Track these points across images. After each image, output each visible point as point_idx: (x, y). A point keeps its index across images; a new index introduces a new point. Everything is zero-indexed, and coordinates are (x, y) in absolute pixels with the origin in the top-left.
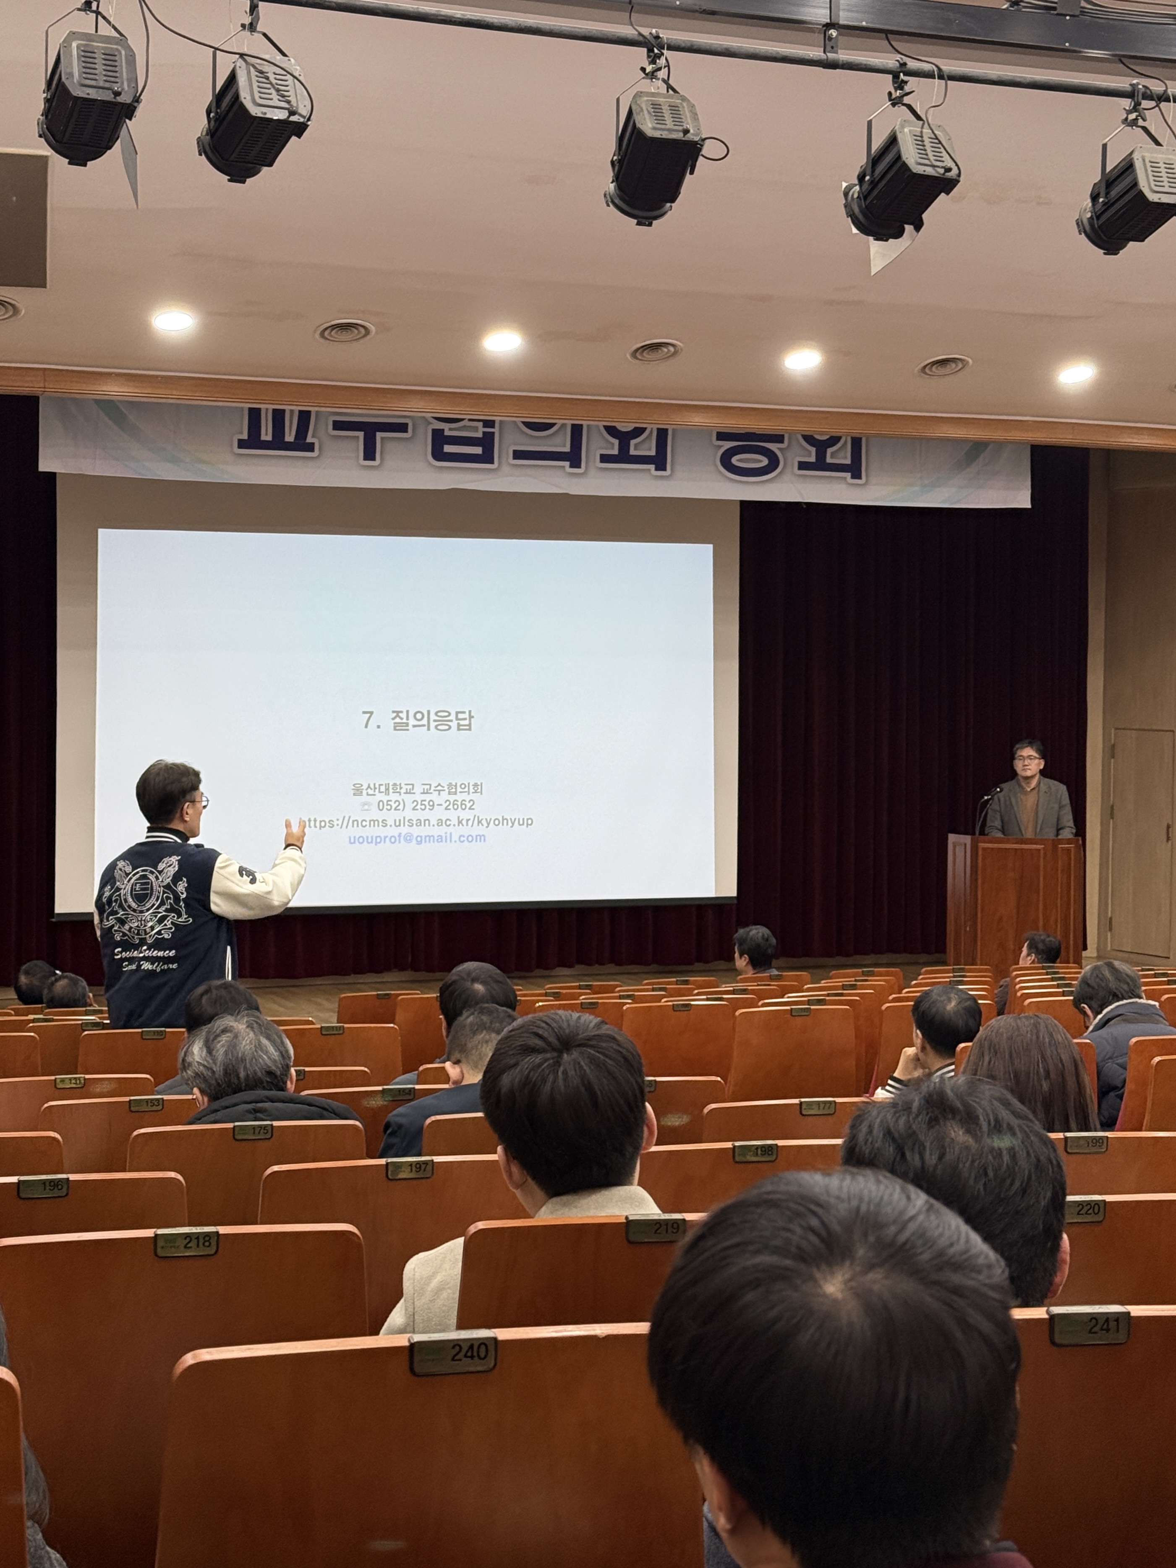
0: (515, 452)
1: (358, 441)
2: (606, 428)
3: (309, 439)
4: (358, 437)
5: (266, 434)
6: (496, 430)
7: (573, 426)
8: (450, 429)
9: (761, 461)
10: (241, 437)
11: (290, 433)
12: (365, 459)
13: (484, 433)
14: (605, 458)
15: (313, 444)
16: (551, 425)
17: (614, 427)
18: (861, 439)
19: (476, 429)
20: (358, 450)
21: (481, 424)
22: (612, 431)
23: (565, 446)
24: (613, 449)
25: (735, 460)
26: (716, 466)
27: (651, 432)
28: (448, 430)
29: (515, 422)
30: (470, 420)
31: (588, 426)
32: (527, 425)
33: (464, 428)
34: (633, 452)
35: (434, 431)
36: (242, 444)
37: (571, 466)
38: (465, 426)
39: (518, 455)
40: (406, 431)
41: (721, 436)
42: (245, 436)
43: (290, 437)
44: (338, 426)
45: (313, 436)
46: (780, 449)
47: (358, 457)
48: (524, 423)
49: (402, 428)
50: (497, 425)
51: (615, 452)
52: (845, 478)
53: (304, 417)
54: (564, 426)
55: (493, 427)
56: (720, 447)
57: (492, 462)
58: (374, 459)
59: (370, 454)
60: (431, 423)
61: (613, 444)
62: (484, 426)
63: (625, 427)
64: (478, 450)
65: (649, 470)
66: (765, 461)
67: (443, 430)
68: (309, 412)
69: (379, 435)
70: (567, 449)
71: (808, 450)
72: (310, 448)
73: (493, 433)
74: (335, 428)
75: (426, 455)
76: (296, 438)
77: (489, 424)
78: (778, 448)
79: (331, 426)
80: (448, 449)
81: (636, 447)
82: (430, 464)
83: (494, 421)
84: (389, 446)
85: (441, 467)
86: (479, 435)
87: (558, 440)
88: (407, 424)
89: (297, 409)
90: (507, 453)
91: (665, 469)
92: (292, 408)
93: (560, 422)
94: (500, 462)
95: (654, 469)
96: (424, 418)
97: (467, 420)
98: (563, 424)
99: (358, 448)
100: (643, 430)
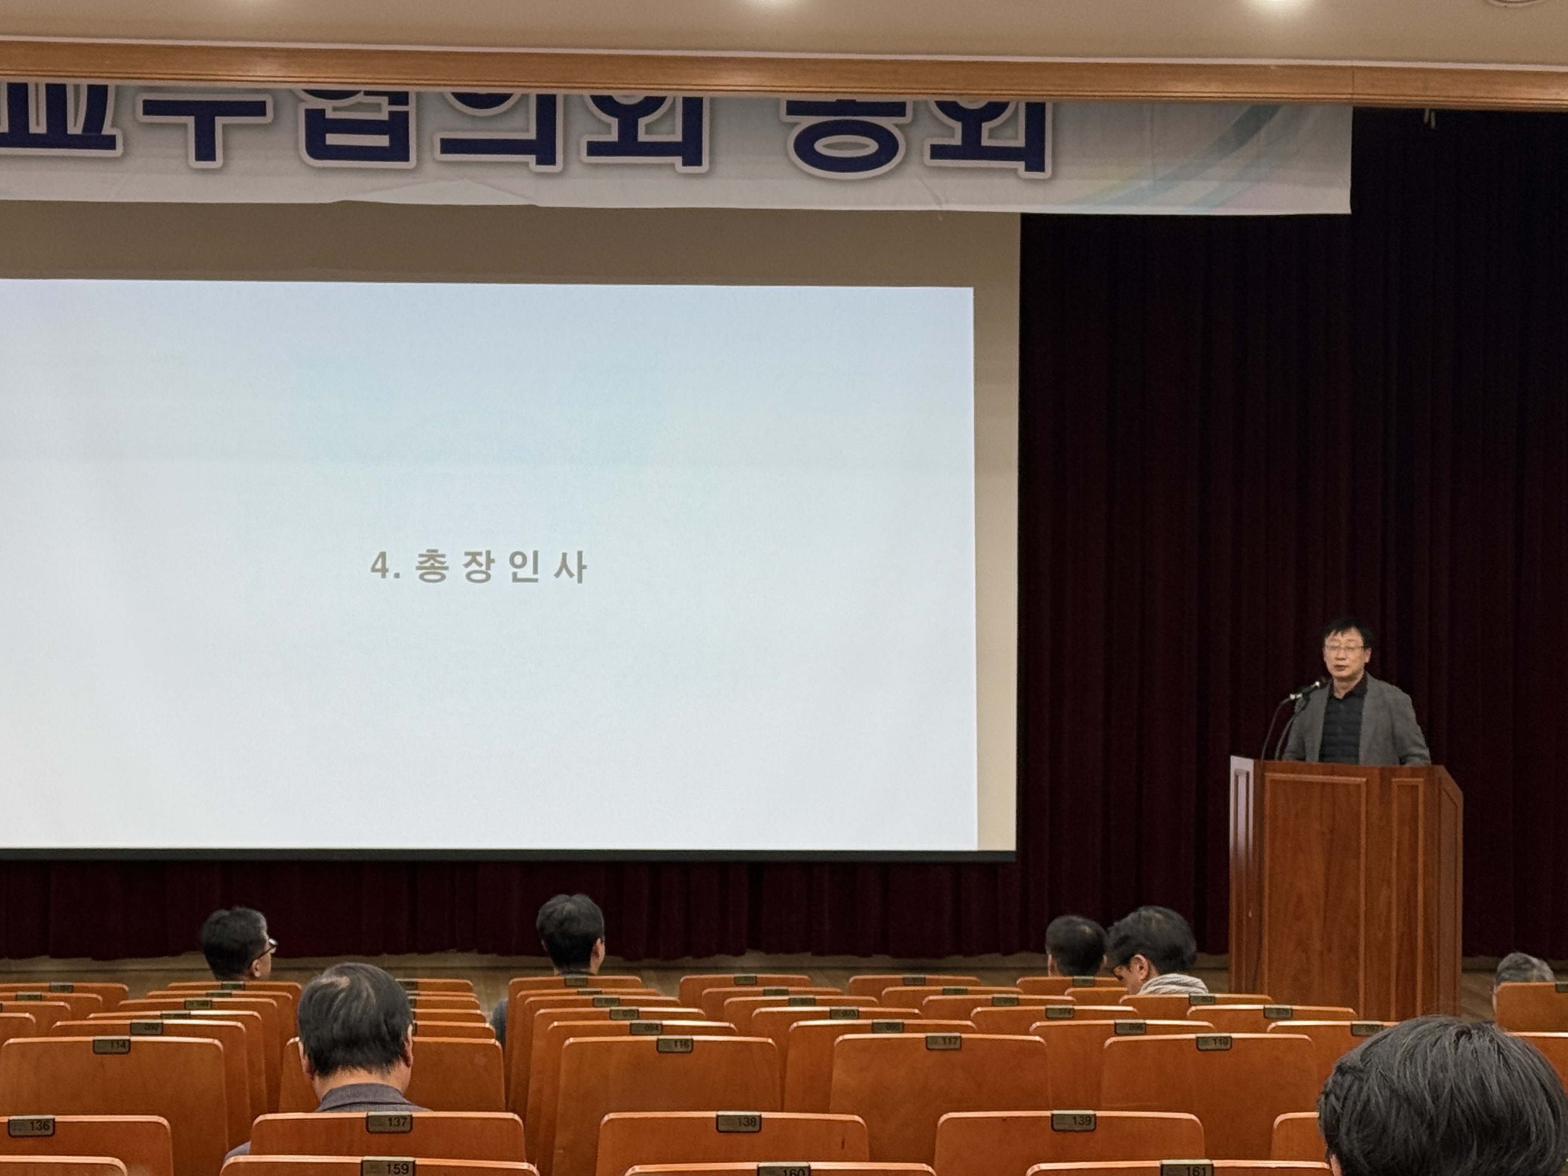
0: (443, 141)
1: (186, 131)
2: (595, 99)
3: (107, 130)
4: (185, 126)
5: (38, 124)
6: (411, 108)
7: (540, 97)
8: (335, 109)
9: (866, 146)
11: (76, 121)
12: (199, 158)
13: (391, 113)
14: (595, 149)
15: (114, 137)
16: (504, 98)
17: (610, 98)
18: (1043, 105)
19: (378, 107)
20: (186, 146)
21: (387, 98)
22: (605, 104)
23: (528, 130)
24: (610, 133)
25: (820, 146)
26: (787, 154)
27: (673, 107)
28: (332, 110)
29: (441, 95)
30: (367, 93)
31: (566, 97)
32: (459, 97)
33: (358, 106)
34: (642, 137)
35: (308, 111)
36: (2, 140)
37: (539, 162)
38: (359, 103)
39: (450, 146)
40: (263, 114)
41: (796, 108)
42: (6, 129)
43: (75, 127)
44: (151, 108)
45: (114, 125)
46: (898, 126)
47: (187, 156)
48: (455, 94)
49: (258, 109)
50: (412, 99)
51: (614, 137)
52: (1015, 171)
53: (97, 96)
54: (525, 97)
55: (407, 104)
56: (795, 124)
57: (406, 159)
58: (212, 157)
59: (205, 151)
60: (302, 101)
61: (609, 126)
62: (391, 103)
63: (628, 97)
64: (383, 141)
65: (673, 165)
66: (872, 146)
67: (323, 111)
68: (105, 88)
69: (220, 121)
70: (532, 135)
71: (948, 127)
72: (109, 143)
73: (406, 114)
74: (146, 112)
75: (297, 149)
76: (85, 129)
77: (399, 98)
78: (896, 125)
79: (140, 109)
80: (332, 139)
81: (649, 129)
82: (303, 162)
83: (407, 94)
84: (237, 138)
85: (321, 169)
86: (384, 116)
87: (518, 120)
88: (264, 103)
89: (85, 83)
90: (431, 145)
91: (699, 163)
92: (77, 81)
93: (518, 92)
94: (419, 159)
95: (681, 163)
96: (291, 91)
97: (362, 93)
98: (523, 95)
99: (186, 140)
100: (660, 101)
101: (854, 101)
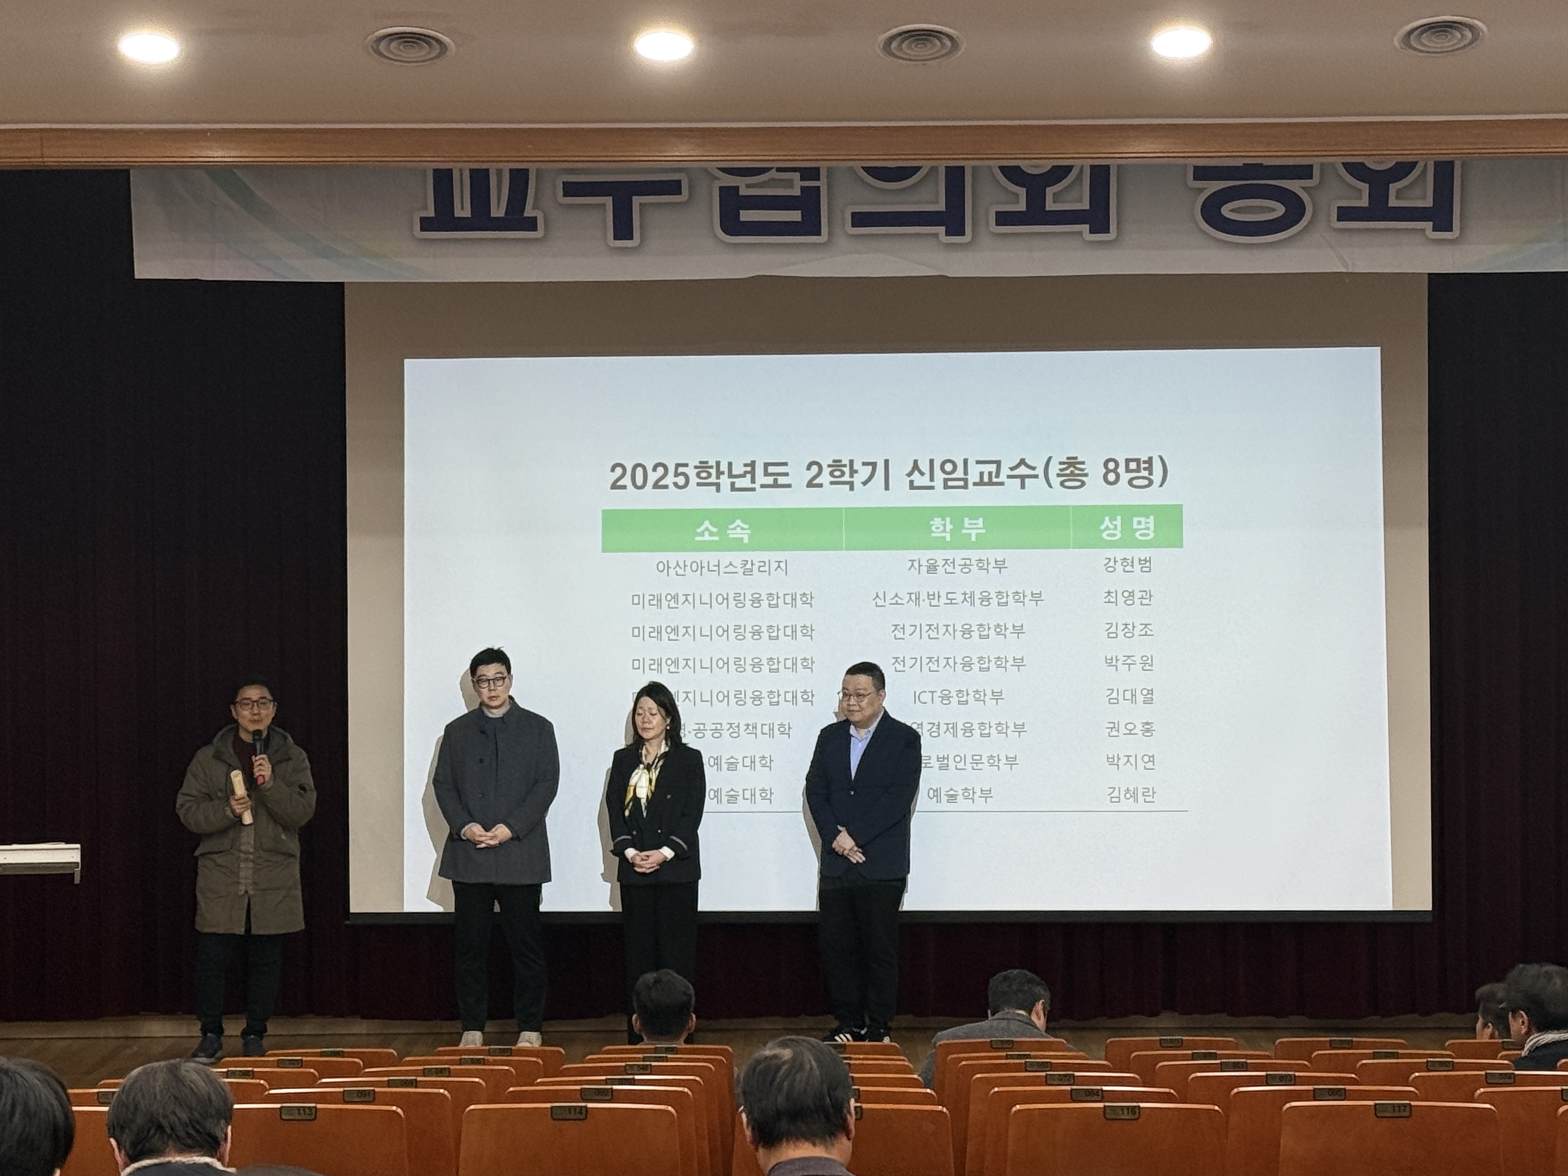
0: (854, 215)
1: (605, 211)
2: (1003, 169)
3: (528, 212)
4: (604, 205)
5: (462, 208)
6: (822, 184)
7: (949, 169)
8: (748, 186)
9: (1273, 210)
10: (424, 214)
11: (499, 204)
12: (616, 238)
13: (803, 189)
14: (1003, 219)
15: (535, 218)
16: (913, 171)
17: (1019, 167)
18: (1451, 164)
19: (790, 184)
20: (604, 226)
21: (798, 174)
22: (1014, 174)
23: (937, 202)
24: (1018, 202)
25: (1227, 211)
26: (1194, 220)
27: (1080, 176)
28: (745, 187)
29: (852, 169)
30: (779, 170)
31: (974, 169)
32: (870, 171)
33: (772, 182)
34: (1050, 206)
35: (722, 189)
36: (427, 225)
37: (948, 233)
38: (773, 180)
39: (860, 220)
40: (679, 192)
41: (1202, 173)
42: (431, 213)
43: (498, 211)
44: (571, 189)
45: (535, 207)
47: (605, 236)
48: (863, 168)
49: (674, 188)
50: (823, 173)
51: (1021, 206)
52: (1422, 231)
53: (519, 179)
54: (934, 169)
55: (818, 179)
56: (1202, 190)
57: (818, 233)
58: (629, 237)
59: (623, 230)
60: (718, 179)
61: (1017, 195)
62: (802, 179)
63: (1036, 167)
64: (795, 216)
65: (1080, 233)
66: (1280, 210)
67: (737, 188)
68: (526, 171)
69: (637, 200)
70: (941, 207)
71: (1355, 188)
72: (531, 224)
73: (818, 188)
74: (566, 194)
75: (711, 227)
76: (506, 213)
77: (811, 173)
78: (1303, 188)
79: (560, 191)
80: (746, 216)
81: (1056, 197)
82: (718, 239)
83: (817, 170)
84: (654, 215)
85: (736, 245)
86: (797, 192)
87: (927, 192)
88: (678, 183)
89: (506, 167)
90: (843, 219)
91: (1107, 230)
92: (500, 166)
93: (927, 165)
94: (830, 234)
95: (1088, 231)
96: (706, 170)
97: (774, 170)
98: (932, 168)
99: (604, 221)
100: (1069, 169)
101: (1261, 165)
